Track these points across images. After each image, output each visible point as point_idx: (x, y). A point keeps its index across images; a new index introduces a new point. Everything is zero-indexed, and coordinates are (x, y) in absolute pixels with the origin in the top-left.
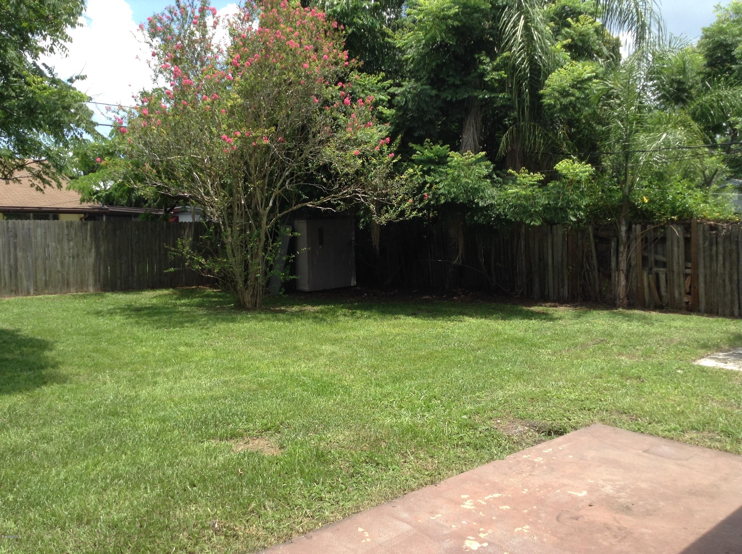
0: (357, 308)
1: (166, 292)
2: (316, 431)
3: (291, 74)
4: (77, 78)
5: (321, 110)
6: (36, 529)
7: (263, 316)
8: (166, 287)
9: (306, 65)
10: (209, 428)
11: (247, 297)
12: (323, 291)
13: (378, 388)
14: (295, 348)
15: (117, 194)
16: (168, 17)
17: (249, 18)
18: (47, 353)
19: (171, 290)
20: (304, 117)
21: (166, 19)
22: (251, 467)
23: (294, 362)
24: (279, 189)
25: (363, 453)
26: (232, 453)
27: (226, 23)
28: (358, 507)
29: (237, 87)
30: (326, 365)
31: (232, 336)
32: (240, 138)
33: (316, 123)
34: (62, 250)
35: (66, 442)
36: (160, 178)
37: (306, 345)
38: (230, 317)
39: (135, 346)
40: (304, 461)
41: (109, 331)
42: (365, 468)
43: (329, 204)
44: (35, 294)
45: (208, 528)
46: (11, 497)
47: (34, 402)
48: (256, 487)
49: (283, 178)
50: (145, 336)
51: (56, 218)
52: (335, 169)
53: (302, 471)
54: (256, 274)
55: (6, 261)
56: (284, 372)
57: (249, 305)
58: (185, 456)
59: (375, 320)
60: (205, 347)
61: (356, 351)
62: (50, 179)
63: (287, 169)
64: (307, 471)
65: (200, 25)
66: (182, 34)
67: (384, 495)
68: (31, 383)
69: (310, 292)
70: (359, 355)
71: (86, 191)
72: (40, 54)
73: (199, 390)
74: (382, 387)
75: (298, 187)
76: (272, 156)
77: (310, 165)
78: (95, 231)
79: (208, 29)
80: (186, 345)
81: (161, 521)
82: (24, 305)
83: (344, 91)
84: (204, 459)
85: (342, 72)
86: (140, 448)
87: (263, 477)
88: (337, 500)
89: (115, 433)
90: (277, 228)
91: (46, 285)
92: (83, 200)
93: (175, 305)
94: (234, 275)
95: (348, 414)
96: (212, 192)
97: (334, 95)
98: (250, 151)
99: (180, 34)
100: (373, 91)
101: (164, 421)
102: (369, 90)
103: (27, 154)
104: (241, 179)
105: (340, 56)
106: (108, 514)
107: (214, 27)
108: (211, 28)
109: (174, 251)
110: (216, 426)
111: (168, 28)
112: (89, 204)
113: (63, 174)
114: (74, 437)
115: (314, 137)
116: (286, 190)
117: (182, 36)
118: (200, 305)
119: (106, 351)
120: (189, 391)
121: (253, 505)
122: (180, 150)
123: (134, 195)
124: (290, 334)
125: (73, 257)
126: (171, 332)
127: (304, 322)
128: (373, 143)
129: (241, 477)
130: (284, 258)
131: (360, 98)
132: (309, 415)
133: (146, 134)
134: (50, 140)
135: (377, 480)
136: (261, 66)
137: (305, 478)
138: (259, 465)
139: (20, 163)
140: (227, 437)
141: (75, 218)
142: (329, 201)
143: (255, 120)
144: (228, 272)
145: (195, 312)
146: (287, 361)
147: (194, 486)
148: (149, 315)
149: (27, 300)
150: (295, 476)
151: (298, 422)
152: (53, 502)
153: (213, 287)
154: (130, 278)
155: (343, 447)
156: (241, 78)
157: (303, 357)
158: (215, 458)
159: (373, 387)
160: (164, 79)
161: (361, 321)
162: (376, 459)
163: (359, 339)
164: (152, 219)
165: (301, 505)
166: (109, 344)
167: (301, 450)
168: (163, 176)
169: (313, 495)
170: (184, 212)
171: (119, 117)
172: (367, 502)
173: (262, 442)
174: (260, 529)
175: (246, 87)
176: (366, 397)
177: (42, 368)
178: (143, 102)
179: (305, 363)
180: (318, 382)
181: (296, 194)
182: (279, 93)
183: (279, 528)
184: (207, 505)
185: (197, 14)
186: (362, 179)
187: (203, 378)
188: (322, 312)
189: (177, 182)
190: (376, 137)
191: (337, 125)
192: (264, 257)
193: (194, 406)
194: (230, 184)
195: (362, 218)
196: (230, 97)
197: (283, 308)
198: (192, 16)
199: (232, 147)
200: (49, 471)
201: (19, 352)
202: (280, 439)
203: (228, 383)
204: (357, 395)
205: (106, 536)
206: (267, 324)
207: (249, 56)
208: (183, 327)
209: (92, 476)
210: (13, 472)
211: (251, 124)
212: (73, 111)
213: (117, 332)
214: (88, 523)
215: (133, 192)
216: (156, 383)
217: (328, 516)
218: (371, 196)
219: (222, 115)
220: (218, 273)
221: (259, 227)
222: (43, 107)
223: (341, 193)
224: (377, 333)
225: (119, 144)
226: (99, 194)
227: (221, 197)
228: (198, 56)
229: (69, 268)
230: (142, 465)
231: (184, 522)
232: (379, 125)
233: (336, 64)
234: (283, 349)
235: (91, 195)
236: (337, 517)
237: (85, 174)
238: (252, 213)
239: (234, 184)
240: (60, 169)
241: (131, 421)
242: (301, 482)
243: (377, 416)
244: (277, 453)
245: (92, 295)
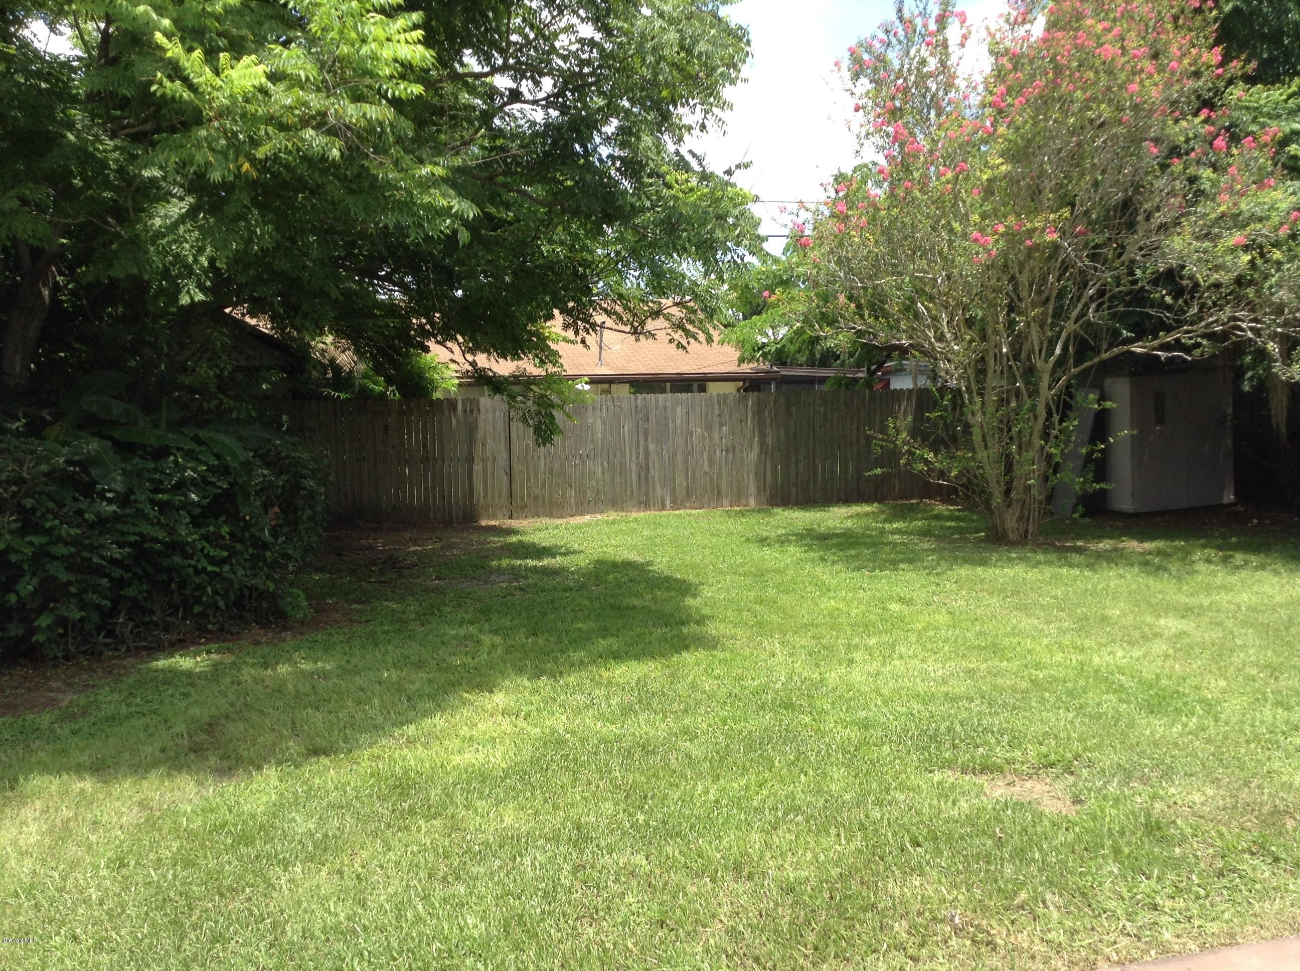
0: (1236, 548)
1: (867, 508)
2: (1145, 780)
3: (1103, 106)
4: (738, 167)
5: (1164, 167)
6: (676, 872)
7: (1040, 557)
8: (868, 500)
9: (1135, 87)
10: (943, 749)
11: (1011, 522)
12: (1163, 513)
13: (1280, 711)
14: (1104, 619)
15: (792, 347)
16: (882, 41)
17: (1025, 18)
18: (690, 601)
19: (876, 505)
20: (1129, 184)
21: (878, 45)
22: (1018, 828)
23: (1101, 645)
24: (1076, 322)
25: (1244, 833)
26: (984, 799)
27: (984, 34)
28: (1232, 936)
29: (1001, 145)
30: (1167, 656)
31: (982, 590)
32: (1002, 235)
33: (1152, 192)
34: (710, 440)
35: (717, 743)
36: (862, 316)
37: (1125, 615)
38: (977, 556)
39: (819, 597)
40: (1122, 833)
41: (778, 571)
42: (1247, 865)
43: (1178, 345)
44: (672, 508)
45: (942, 921)
46: (641, 818)
47: (672, 675)
48: (1028, 865)
49: (1083, 301)
50: (834, 582)
51: (703, 389)
52: (1191, 277)
53: (1117, 851)
54: (1027, 479)
55: (634, 458)
56: (1082, 664)
57: (1013, 536)
58: (902, 792)
59: (1276, 573)
60: (934, 607)
61: (1232, 632)
62: (695, 330)
63: (1091, 283)
64: (1126, 850)
65: (937, 46)
66: (907, 66)
67: (1290, 921)
68: (667, 646)
69: (1137, 515)
70: (1239, 642)
71: (748, 346)
72: (686, 137)
73: (923, 681)
74: (1289, 709)
75: (1113, 316)
76: (1063, 261)
77: (1138, 272)
78: (759, 412)
79: (950, 50)
80: (902, 600)
81: (864, 894)
82: (657, 525)
83: (1213, 124)
84: (935, 802)
85: (1209, 90)
86: (829, 768)
87: (1040, 849)
88: (1188, 914)
89: (789, 737)
90: (1070, 395)
91: (688, 494)
92: (741, 360)
93: (882, 532)
94: (987, 482)
95: (1213, 755)
96: (948, 336)
97: (1191, 135)
98: (1021, 257)
99: (902, 66)
100: (1279, 116)
101: (866, 728)
102: (1269, 116)
103: (664, 293)
104: (1002, 309)
105: (1204, 59)
106: (780, 868)
107: (962, 45)
108: (958, 48)
109: (882, 440)
110: (955, 747)
111: (881, 59)
112: (751, 365)
113: (715, 322)
114: (728, 736)
115: (1148, 219)
116: (1089, 324)
117: (905, 70)
118: (925, 533)
119: (775, 602)
120: (906, 680)
121: (1023, 896)
122: (895, 266)
123: (819, 347)
124: (1094, 593)
125: (727, 451)
126: (876, 577)
127: (1121, 571)
128: (1275, 219)
129: (1000, 843)
130: (1084, 451)
131: (1248, 134)
132: (1132, 747)
133: (841, 245)
134: (697, 270)
135: (1274, 889)
136: (1045, 102)
137: (1122, 863)
138: (1034, 826)
139: (655, 307)
140: (974, 768)
141: (730, 388)
142: (1178, 340)
143: (1033, 200)
144: (975, 476)
145: (916, 544)
146: (1087, 643)
147: (919, 845)
148: (841, 547)
149: (661, 517)
150: (1104, 857)
151: (1109, 758)
152: (699, 834)
153: (947, 500)
154: (811, 486)
155: (1200, 817)
156: (1008, 127)
157: (1119, 637)
158: (954, 803)
159: (1269, 707)
160: (873, 149)
161: (1244, 574)
162: (1273, 848)
163: (1240, 609)
164: (847, 386)
165: (1114, 911)
166: (779, 591)
167: (1114, 812)
168: (866, 312)
169: (1139, 897)
170: (899, 371)
171: (800, 221)
172: (1251, 929)
173: (1039, 787)
174: (1037, 941)
175: (1016, 142)
176: (1252, 726)
177: (683, 624)
178: (837, 192)
179: (1124, 649)
180: (1151, 687)
181: (1108, 329)
182: (1079, 145)
183: (1071, 946)
184: (940, 881)
185: (933, 26)
186: (1251, 292)
187: (930, 660)
188: (1159, 552)
189: (888, 322)
190: (1284, 206)
191: (1196, 192)
192: (1042, 448)
193: (917, 707)
194: (983, 319)
195: (1248, 369)
196: (986, 164)
197: (1079, 544)
198: (923, 32)
199: (988, 252)
200: (694, 786)
201: (650, 596)
202: (1074, 785)
203: (974, 673)
204: (1234, 720)
205: (777, 904)
206: (1048, 572)
207: (1022, 88)
208: (896, 569)
209: (755, 803)
210: (643, 779)
211: (1023, 207)
212: (731, 220)
213: (791, 573)
214: (750, 877)
215: (818, 343)
216: (851, 661)
217: (1168, 941)
218: (1269, 326)
219: (971, 197)
220: (956, 477)
221: (1034, 393)
222: (689, 221)
223: (1203, 323)
224: (1278, 599)
225: (798, 265)
226: (767, 349)
227: (965, 344)
228: (932, 100)
229: (720, 469)
230: (832, 796)
231: (901, 903)
232: (1289, 183)
233: (1197, 74)
234: (1080, 620)
235: (754, 351)
236: (1188, 946)
237: (745, 318)
238: (1021, 370)
239: (989, 319)
240: (711, 313)
241: (814, 720)
242: (1116, 871)
243: (1276, 765)
244: (1069, 811)
245: (753, 511)
